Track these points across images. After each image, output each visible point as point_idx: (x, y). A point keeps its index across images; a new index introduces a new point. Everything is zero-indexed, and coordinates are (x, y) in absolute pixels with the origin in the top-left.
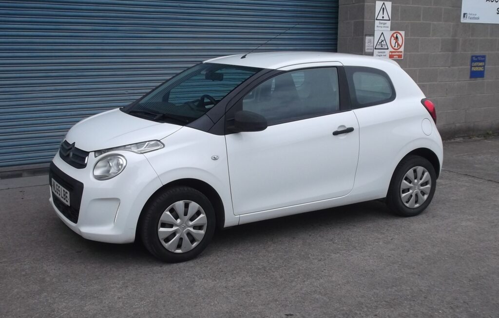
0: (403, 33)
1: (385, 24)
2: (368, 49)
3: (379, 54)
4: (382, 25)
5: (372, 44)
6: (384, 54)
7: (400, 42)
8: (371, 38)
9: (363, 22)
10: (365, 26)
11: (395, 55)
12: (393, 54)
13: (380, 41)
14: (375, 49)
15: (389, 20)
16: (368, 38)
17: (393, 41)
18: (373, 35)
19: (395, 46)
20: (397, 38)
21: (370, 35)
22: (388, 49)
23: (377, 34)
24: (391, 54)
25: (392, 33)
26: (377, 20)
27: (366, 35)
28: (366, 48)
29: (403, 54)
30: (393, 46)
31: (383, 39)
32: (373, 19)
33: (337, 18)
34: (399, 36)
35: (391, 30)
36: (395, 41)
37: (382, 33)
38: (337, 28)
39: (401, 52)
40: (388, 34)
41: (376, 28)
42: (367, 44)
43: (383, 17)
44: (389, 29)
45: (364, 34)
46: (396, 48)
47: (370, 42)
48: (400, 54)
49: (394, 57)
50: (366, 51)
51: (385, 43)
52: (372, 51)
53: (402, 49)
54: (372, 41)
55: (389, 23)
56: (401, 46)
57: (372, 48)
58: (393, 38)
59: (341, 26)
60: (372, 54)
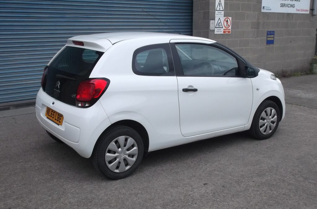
0: (230, 18)
1: (221, 13)
2: (211, 28)
3: (218, 31)
4: (219, 14)
5: (214, 25)
6: (221, 31)
7: (229, 23)
8: (214, 21)
9: (209, 12)
10: (210, 14)
11: (226, 31)
12: (225, 30)
13: (218, 23)
14: (216, 28)
15: (223, 11)
16: (211, 21)
17: (225, 23)
18: (214, 19)
19: (226, 26)
20: (227, 21)
22: (222, 28)
23: (217, 19)
24: (224, 30)
25: (225, 19)
26: (216, 10)
27: (211, 20)
28: (211, 27)
29: (230, 30)
30: (225, 26)
31: (220, 22)
32: (215, 10)
33: (192, 9)
34: (228, 20)
35: (224, 16)
36: (226, 23)
37: (219, 18)
38: (192, 16)
39: (230, 29)
40: (223, 19)
41: (216, 16)
42: (211, 25)
43: (220, 9)
44: (223, 16)
45: (210, 19)
46: (227, 27)
47: (213, 23)
48: (229, 30)
49: (226, 32)
50: (211, 29)
51: (221, 24)
52: (214, 29)
53: (230, 28)
54: (214, 23)
55: (223, 12)
56: (229, 26)
57: (214, 27)
58: (225, 21)
59: (195, 14)
60: (214, 31)
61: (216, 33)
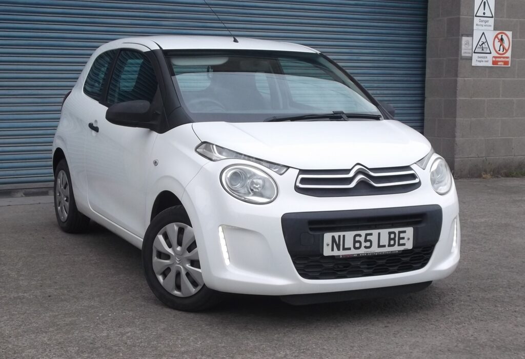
0: (510, 34)
1: (487, 21)
2: (465, 53)
3: (480, 59)
4: (483, 23)
5: (470, 47)
6: (486, 60)
7: (506, 44)
8: (469, 39)
9: (458, 20)
10: (462, 23)
11: (500, 61)
12: (497, 59)
13: (480, 43)
14: (474, 53)
15: (492, 17)
16: (464, 39)
17: (498, 44)
18: (471, 34)
19: (499, 51)
20: (502, 40)
21: (467, 35)
22: (490, 53)
23: (477, 35)
24: (494, 59)
25: (496, 34)
26: (476, 16)
27: (462, 35)
28: (463, 51)
29: (509, 60)
30: (497, 49)
31: (484, 41)
32: (472, 15)
33: (426, 15)
34: (504, 37)
35: (494, 30)
36: (499, 44)
37: (483, 33)
38: (425, 28)
39: (507, 58)
40: (491, 35)
41: (475, 27)
42: (463, 47)
43: (484, 14)
44: (492, 28)
45: (460, 34)
46: (501, 52)
47: (467, 43)
48: (507, 60)
49: (499, 63)
50: (463, 55)
51: (487, 46)
52: (470, 55)
53: (509, 54)
54: (471, 43)
55: (491, 21)
56: (507, 51)
57: (471, 51)
58: (497, 40)
59: (430, 24)
60: (471, 59)
61: (474, 63)
